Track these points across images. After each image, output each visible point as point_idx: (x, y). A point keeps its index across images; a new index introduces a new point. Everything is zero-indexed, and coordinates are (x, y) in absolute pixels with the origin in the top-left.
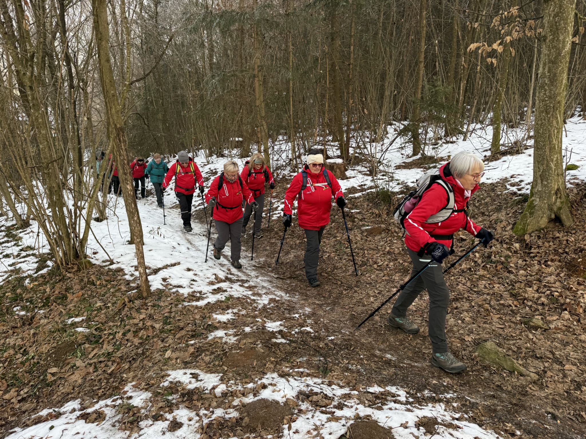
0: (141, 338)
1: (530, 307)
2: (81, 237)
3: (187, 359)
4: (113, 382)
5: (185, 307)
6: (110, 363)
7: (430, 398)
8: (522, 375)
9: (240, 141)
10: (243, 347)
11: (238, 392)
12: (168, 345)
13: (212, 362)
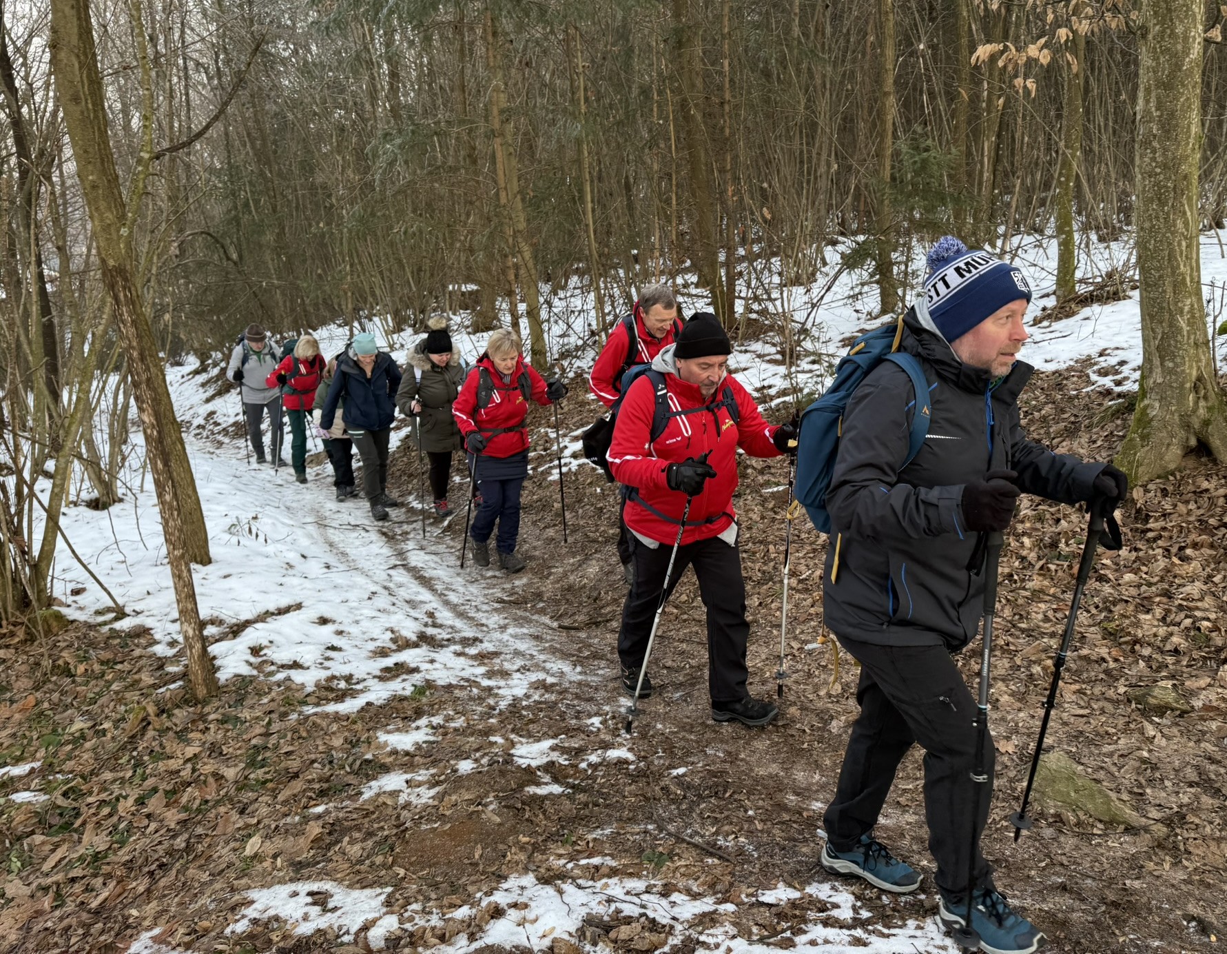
0: (186, 809)
1: (1148, 659)
2: (36, 551)
3: (303, 857)
4: (102, 932)
5: (308, 717)
6: (100, 880)
7: (913, 905)
8: (1130, 830)
9: (471, 293)
10: (448, 813)
11: (428, 934)
12: (255, 821)
13: (368, 857)
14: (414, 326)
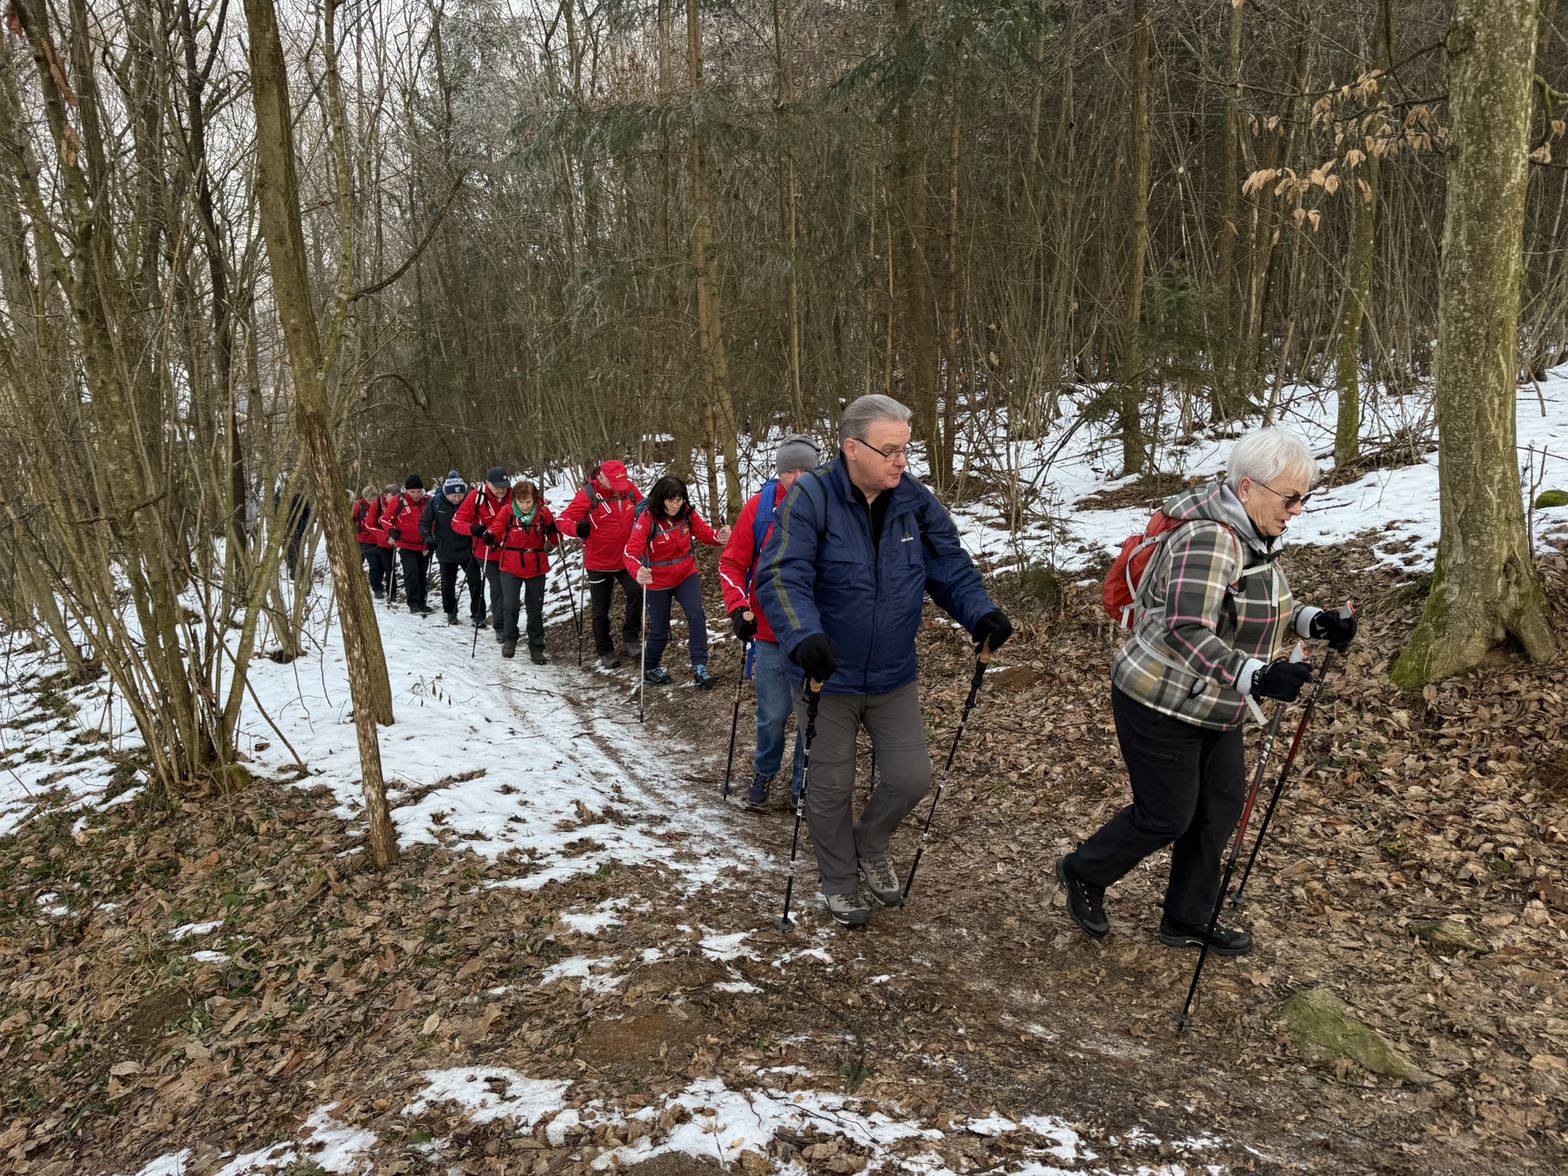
0: (364, 980)
1: (1437, 888)
2: (223, 703)
3: (482, 1039)
4: (280, 1102)
5: (489, 892)
6: (277, 1048)
8: (1410, 1085)
9: (666, 444)
10: (632, 1005)
11: (610, 1134)
12: (433, 998)
13: (548, 1046)
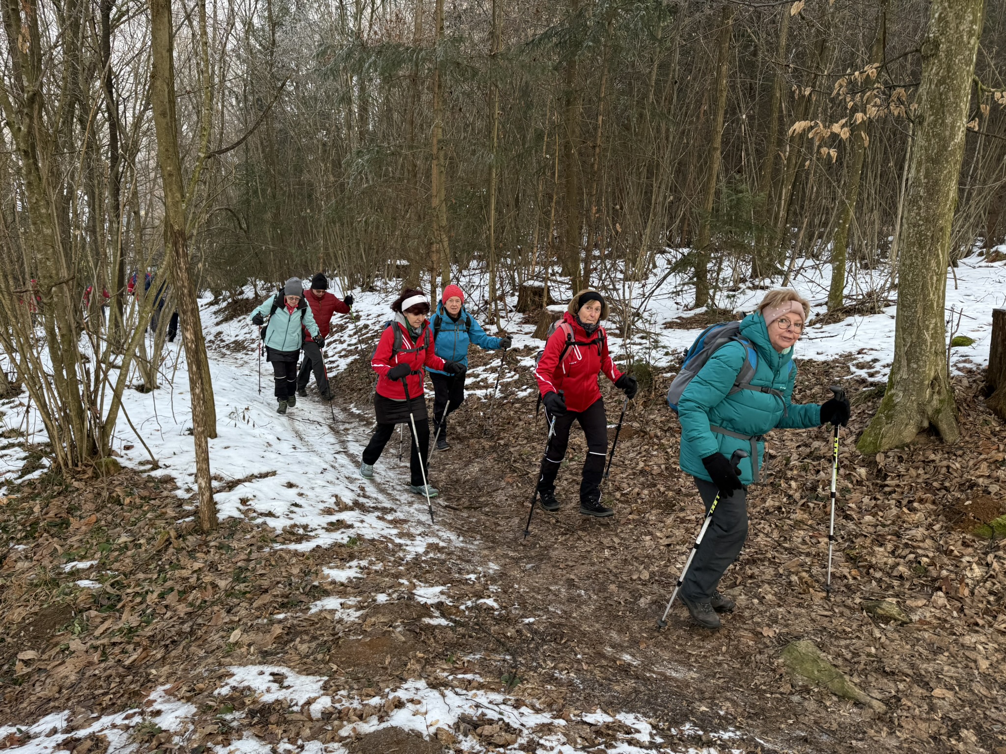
0: (191, 605)
1: (879, 581)
3: (269, 647)
4: (132, 683)
5: (276, 552)
6: (132, 647)
7: (694, 738)
8: (857, 704)
9: (403, 266)
10: (369, 630)
11: (351, 713)
12: (237, 619)
13: (312, 654)
14: (362, 286)
